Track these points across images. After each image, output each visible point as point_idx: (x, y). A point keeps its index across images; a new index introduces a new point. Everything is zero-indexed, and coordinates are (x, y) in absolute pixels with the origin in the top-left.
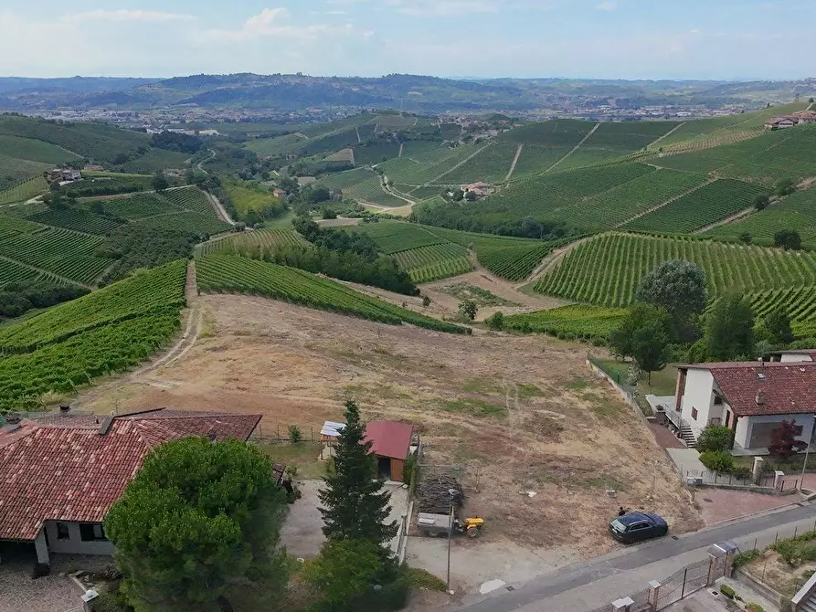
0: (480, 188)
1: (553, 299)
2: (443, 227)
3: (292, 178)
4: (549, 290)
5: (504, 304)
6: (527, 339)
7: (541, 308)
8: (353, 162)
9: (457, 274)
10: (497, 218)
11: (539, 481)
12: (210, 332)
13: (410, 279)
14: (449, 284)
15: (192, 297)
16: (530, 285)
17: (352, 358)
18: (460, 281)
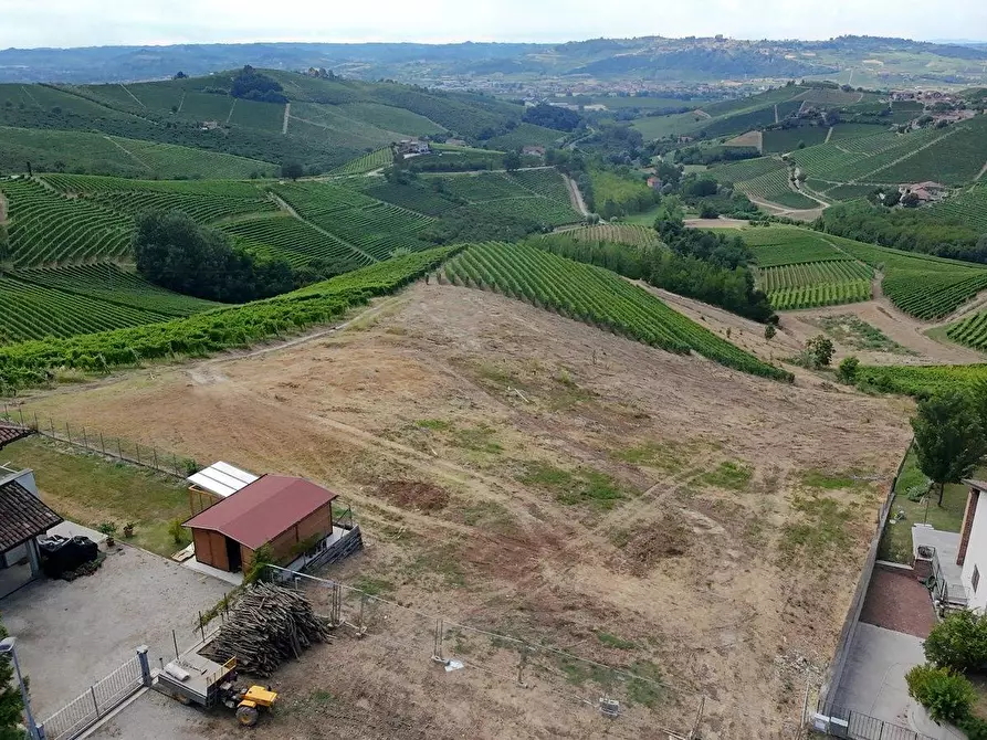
0: (928, 189)
1: (972, 351)
2: (857, 239)
3: (676, 166)
4: (969, 338)
5: (890, 350)
7: (944, 362)
8: (760, 147)
9: (843, 302)
10: (940, 232)
11: (497, 643)
12: (361, 326)
13: (768, 301)
14: (827, 314)
15: (419, 287)
16: (945, 328)
17: (498, 383)
18: (844, 312)
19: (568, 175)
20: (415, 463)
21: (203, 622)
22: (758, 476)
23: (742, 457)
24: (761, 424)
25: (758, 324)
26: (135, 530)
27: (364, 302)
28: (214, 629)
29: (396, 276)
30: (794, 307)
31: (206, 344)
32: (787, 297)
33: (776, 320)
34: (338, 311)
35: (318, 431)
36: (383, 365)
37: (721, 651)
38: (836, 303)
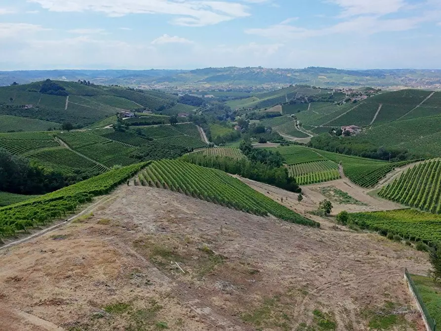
0: (353, 128)
1: (391, 202)
3: (246, 120)
4: (389, 196)
5: (355, 203)
6: (363, 236)
8: (281, 112)
9: (328, 180)
10: (361, 146)
12: (82, 219)
13: (295, 181)
14: (322, 186)
15: (123, 188)
16: (376, 191)
17: (165, 259)
18: (329, 185)
19: (199, 126)
22: (340, 323)
23: (321, 301)
24: (319, 265)
25: (292, 193)
29: (111, 182)
30: (307, 183)
32: (303, 179)
33: (299, 191)
34: (72, 208)
36: (89, 252)
38: (325, 181)
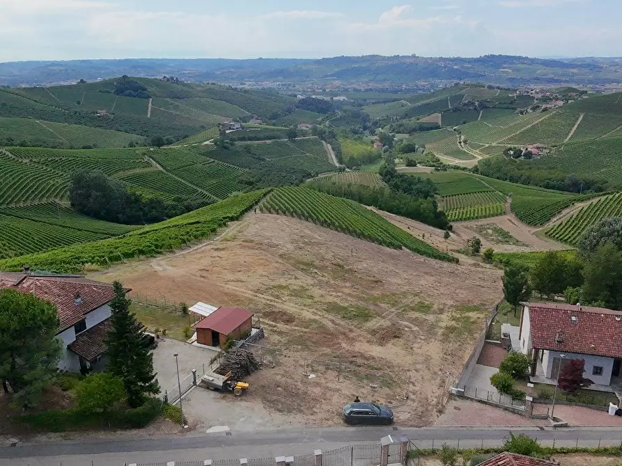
0: (538, 148)
1: (558, 243)
2: (498, 178)
3: (391, 134)
4: (557, 236)
5: (514, 244)
7: (542, 250)
8: (440, 123)
9: (489, 217)
11: (327, 369)
12: (228, 238)
13: (446, 217)
14: (480, 223)
15: (251, 214)
16: (544, 230)
17: (306, 267)
18: (489, 222)
19: (326, 141)
20: (275, 304)
21: (212, 362)
22: (435, 307)
23: (428, 299)
24: (439, 284)
26: (167, 332)
27: (225, 224)
28: (216, 366)
29: (239, 210)
30: (461, 220)
31: (153, 250)
32: (457, 214)
33: (450, 228)
34: (214, 230)
35: (227, 291)
36: (247, 259)
37: (417, 370)
38: (485, 217)
